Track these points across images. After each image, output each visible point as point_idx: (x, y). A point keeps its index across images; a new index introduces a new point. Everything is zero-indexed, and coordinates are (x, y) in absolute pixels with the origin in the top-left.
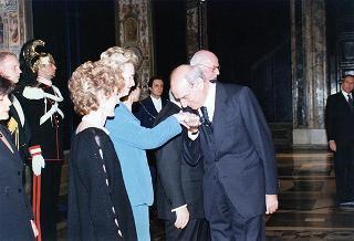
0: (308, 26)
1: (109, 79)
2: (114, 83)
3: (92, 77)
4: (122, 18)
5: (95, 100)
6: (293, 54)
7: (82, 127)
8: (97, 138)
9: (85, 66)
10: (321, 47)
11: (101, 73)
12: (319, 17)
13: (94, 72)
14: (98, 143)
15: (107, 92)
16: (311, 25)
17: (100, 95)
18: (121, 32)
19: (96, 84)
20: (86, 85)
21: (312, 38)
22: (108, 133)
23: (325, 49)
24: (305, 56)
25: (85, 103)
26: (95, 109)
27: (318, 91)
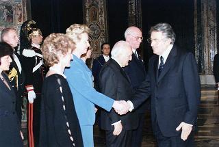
3: (54, 43)
5: (56, 58)
7: (49, 74)
8: (59, 80)
11: (60, 41)
13: (55, 40)
14: (59, 83)
15: (64, 52)
16: (207, 10)
17: (59, 54)
19: (56, 47)
20: (51, 48)
22: (65, 77)
24: (203, 29)
25: (50, 59)
26: (56, 63)
27: (211, 51)
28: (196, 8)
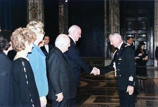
0: (112, 15)
1: (30, 36)
2: (32, 38)
4: (30, 8)
5: (24, 45)
6: (105, 27)
8: (23, 63)
9: (19, 29)
10: (117, 24)
11: (27, 33)
12: (117, 11)
15: (29, 42)
16: (113, 14)
17: (26, 43)
18: (30, 15)
19: (24, 38)
20: (20, 38)
21: (114, 20)
23: (119, 25)
24: (111, 28)
28: (106, 12)
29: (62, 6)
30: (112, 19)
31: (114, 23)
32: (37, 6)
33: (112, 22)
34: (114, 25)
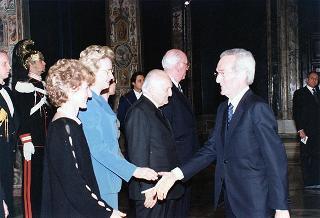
0: (282, 27)
3: (60, 73)
4: (113, 20)
8: (67, 127)
10: (295, 46)
14: (68, 131)
15: (73, 85)
19: (63, 79)
23: (298, 47)
24: (280, 53)
26: (62, 101)
29: (180, 13)
30: (283, 36)
31: (286, 42)
32: (128, 15)
33: (284, 41)
34: (288, 47)
